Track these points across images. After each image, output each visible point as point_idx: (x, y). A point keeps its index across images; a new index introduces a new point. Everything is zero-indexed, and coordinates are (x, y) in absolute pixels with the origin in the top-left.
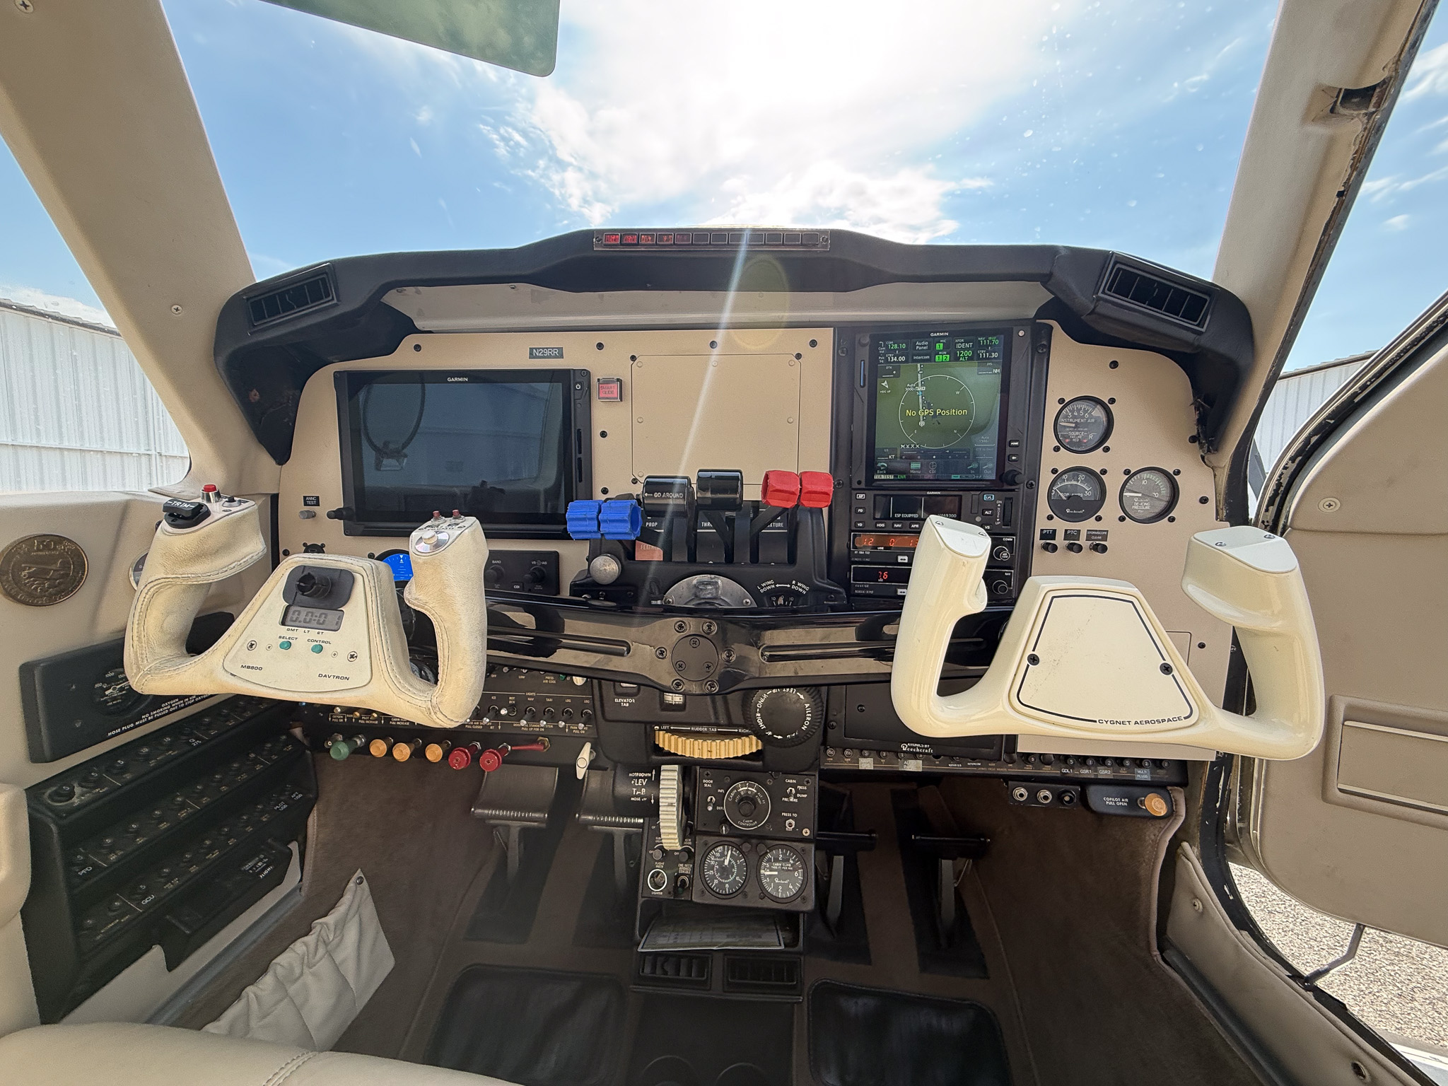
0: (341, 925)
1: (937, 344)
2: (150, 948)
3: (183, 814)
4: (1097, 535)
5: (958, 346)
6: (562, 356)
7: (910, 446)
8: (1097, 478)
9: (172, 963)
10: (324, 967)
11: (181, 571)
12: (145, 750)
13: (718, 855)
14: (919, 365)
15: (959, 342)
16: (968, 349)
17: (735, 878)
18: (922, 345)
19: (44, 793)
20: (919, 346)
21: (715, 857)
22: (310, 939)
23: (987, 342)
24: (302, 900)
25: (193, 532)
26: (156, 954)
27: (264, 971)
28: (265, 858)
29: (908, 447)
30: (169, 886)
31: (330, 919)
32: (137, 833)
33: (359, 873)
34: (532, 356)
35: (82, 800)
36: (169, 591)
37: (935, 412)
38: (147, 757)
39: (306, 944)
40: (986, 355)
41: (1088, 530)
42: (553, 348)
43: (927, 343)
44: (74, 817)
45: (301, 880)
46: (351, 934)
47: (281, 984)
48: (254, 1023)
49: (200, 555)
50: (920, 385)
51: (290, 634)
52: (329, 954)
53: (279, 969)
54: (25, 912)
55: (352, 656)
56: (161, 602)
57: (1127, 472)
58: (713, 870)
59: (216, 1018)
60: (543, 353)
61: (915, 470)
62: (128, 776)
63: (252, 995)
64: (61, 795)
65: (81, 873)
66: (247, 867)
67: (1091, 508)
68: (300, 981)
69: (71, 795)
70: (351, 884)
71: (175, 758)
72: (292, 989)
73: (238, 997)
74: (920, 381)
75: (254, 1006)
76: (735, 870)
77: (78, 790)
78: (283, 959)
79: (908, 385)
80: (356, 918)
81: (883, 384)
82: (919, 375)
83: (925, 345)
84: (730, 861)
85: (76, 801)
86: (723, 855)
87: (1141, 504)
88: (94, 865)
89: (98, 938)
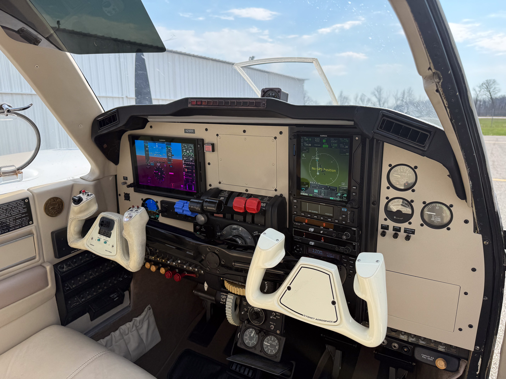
0: (142, 322)
1: (323, 140)
2: (86, 313)
3: (91, 277)
4: (410, 231)
5: (332, 141)
6: (194, 133)
7: (314, 183)
8: (409, 203)
9: (92, 319)
10: (135, 333)
11: (76, 216)
12: (81, 257)
13: (250, 331)
14: (316, 148)
15: (332, 140)
16: (335, 143)
17: (254, 342)
18: (317, 140)
19: (58, 266)
20: (316, 140)
21: (249, 332)
22: (131, 323)
23: (343, 141)
24: (130, 310)
25: (78, 206)
26: (87, 316)
27: (117, 329)
28: (117, 294)
29: (313, 183)
30: (88, 297)
31: (138, 319)
32: (80, 281)
33: (149, 306)
34: (185, 132)
35: (66, 270)
36: (75, 221)
37: (323, 169)
38: (81, 260)
39: (130, 324)
40: (343, 147)
41: (405, 228)
42: (192, 130)
43: (319, 139)
44: (64, 274)
45: (130, 304)
46: (145, 326)
47: (121, 334)
48: (114, 343)
49: (81, 212)
50: (317, 157)
51: (100, 237)
52: (138, 331)
53: (121, 330)
54: (56, 295)
55: (113, 246)
56: (73, 223)
57: (424, 203)
58: (247, 336)
59: (103, 338)
60: (189, 131)
61: (316, 193)
62: (76, 265)
63: (113, 335)
64: (61, 268)
65: (67, 289)
66: (111, 296)
67: (407, 218)
68: (128, 336)
69: (63, 268)
70: (146, 309)
71: (88, 260)
72: (125, 337)
73: (109, 334)
74: (317, 155)
75: (114, 338)
76: (255, 339)
77: (65, 267)
78: (123, 327)
79: (312, 157)
80: (147, 321)
81: (303, 155)
82: (317, 153)
83: (318, 140)
84: (253, 335)
85: (64, 270)
86: (252, 332)
87: (436, 218)
88: (70, 287)
89: (71, 307)
